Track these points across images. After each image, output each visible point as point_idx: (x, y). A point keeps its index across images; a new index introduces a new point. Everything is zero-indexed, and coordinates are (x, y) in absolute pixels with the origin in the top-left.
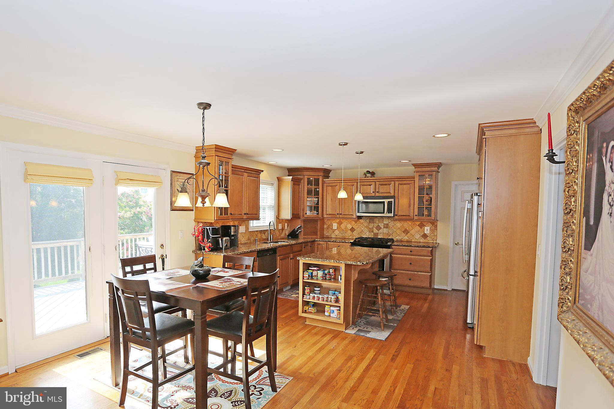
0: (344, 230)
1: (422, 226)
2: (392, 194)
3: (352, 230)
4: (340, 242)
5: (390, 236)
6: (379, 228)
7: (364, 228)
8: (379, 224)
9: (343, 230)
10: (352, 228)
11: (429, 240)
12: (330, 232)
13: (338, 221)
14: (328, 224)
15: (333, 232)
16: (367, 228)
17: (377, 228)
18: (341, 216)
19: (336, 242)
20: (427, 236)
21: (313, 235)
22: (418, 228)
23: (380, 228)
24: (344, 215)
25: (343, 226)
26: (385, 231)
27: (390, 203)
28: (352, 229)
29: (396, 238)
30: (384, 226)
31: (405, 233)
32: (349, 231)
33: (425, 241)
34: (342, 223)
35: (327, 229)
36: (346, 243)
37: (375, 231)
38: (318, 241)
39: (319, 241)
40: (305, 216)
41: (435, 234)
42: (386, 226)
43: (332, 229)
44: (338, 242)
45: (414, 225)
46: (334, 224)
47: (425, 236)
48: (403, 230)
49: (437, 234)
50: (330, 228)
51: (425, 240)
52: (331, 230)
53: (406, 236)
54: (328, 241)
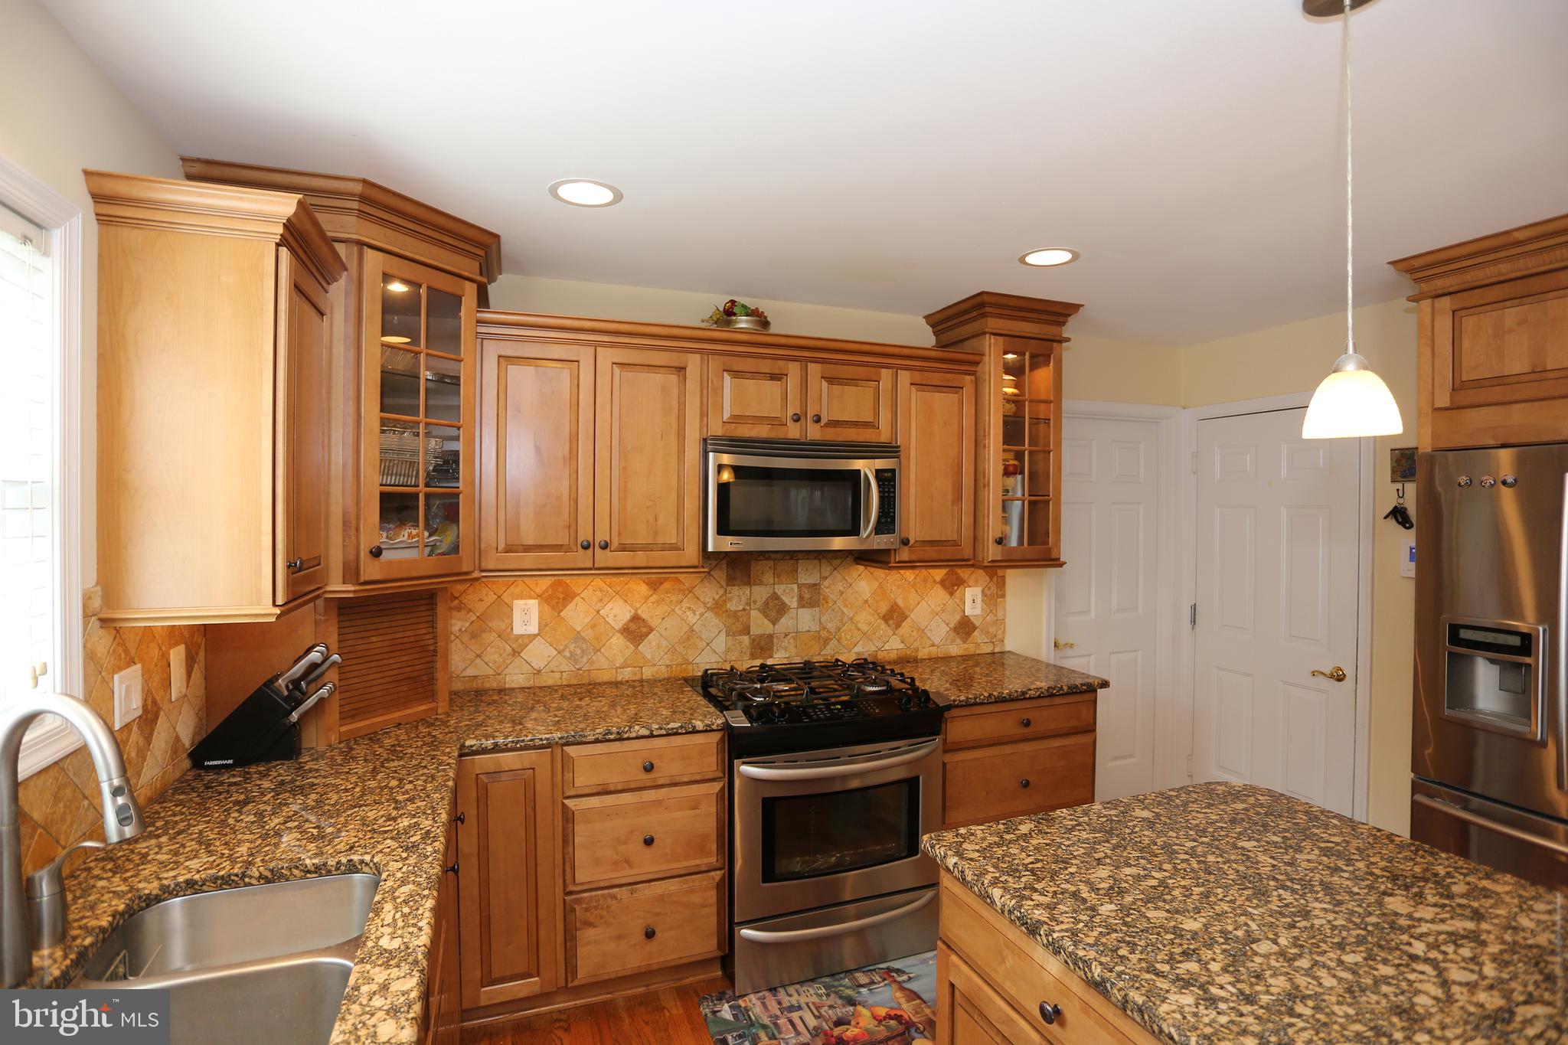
0: (588, 634)
1: (953, 585)
2: (884, 436)
3: (636, 630)
4: (652, 736)
5: (826, 641)
6: (775, 609)
7: (702, 615)
8: (780, 589)
9: (578, 637)
10: (636, 618)
11: (980, 643)
12: (493, 656)
13: (544, 584)
14: (480, 609)
15: (516, 653)
16: (716, 614)
17: (765, 610)
18: (603, 558)
19: (629, 739)
20: (974, 628)
21: (406, 703)
22: (939, 595)
23: (783, 609)
24: (623, 548)
25: (577, 615)
26: (805, 619)
27: (887, 479)
28: (633, 626)
29: (856, 649)
30: (801, 598)
31: (891, 622)
32: (618, 642)
33: (966, 649)
34: (569, 596)
35: (474, 636)
36: (695, 732)
37: (760, 625)
38: (484, 751)
39: (496, 748)
40: (371, 570)
41: (1000, 613)
42: (812, 598)
43: (505, 635)
44: (643, 737)
45: (925, 580)
46: (519, 605)
47: (965, 628)
48: (884, 608)
49: (1004, 616)
50: (491, 630)
51: (966, 646)
52: (498, 642)
53: (894, 634)
54: (568, 744)
